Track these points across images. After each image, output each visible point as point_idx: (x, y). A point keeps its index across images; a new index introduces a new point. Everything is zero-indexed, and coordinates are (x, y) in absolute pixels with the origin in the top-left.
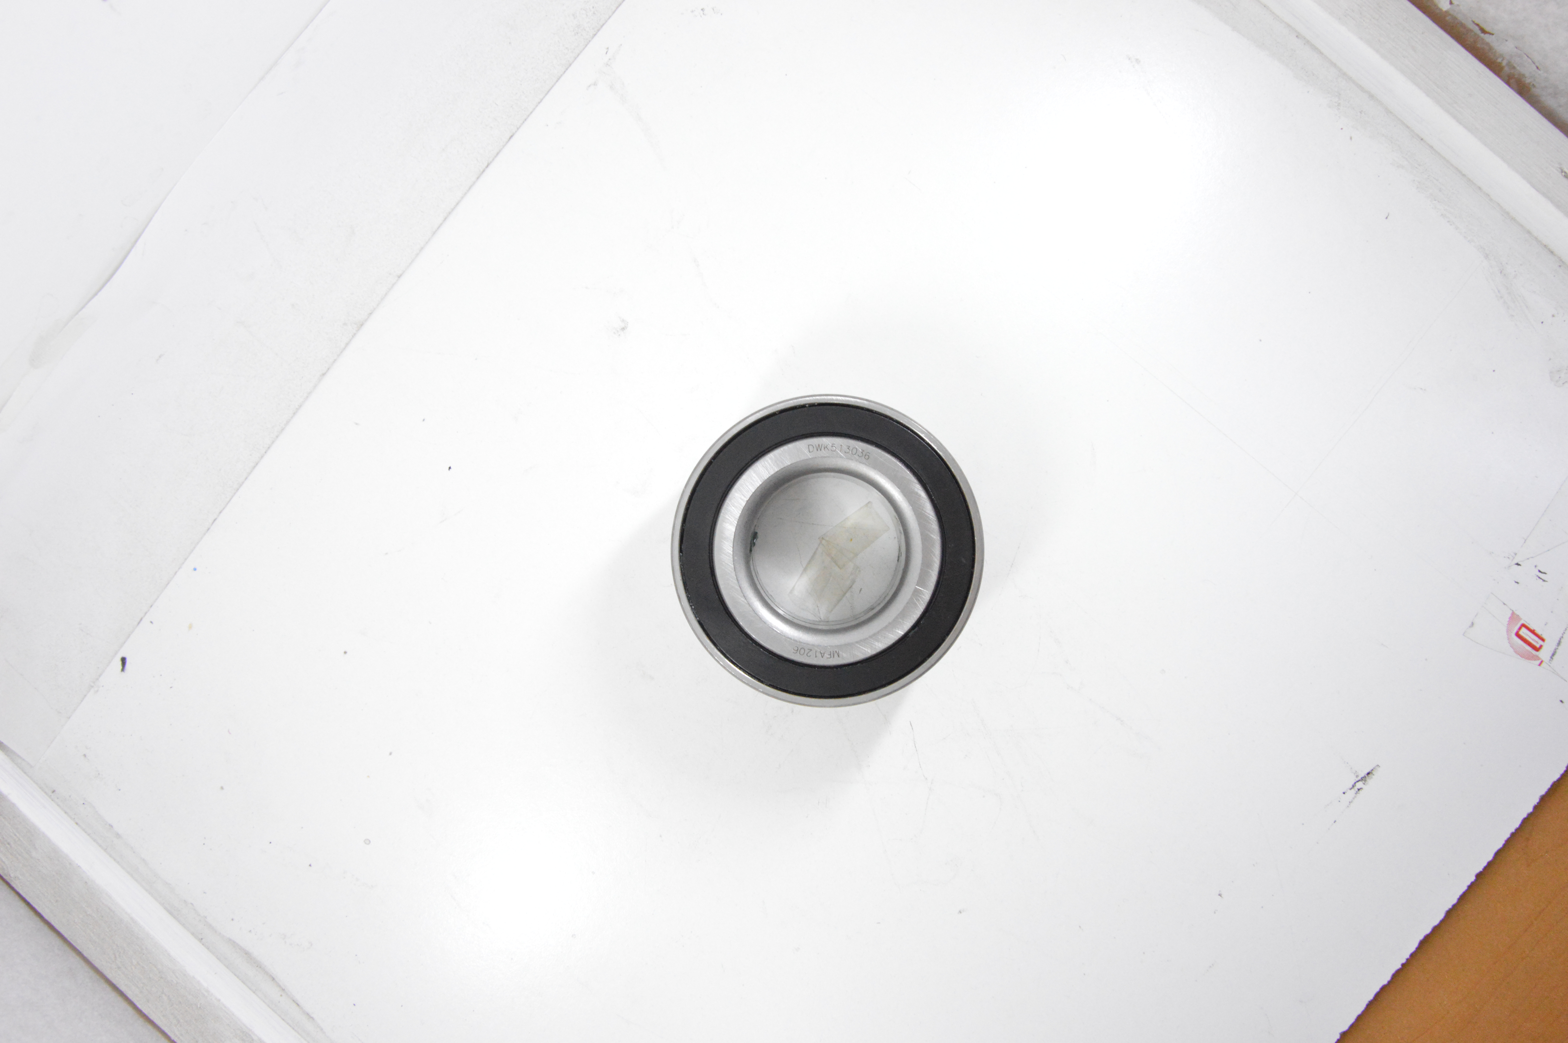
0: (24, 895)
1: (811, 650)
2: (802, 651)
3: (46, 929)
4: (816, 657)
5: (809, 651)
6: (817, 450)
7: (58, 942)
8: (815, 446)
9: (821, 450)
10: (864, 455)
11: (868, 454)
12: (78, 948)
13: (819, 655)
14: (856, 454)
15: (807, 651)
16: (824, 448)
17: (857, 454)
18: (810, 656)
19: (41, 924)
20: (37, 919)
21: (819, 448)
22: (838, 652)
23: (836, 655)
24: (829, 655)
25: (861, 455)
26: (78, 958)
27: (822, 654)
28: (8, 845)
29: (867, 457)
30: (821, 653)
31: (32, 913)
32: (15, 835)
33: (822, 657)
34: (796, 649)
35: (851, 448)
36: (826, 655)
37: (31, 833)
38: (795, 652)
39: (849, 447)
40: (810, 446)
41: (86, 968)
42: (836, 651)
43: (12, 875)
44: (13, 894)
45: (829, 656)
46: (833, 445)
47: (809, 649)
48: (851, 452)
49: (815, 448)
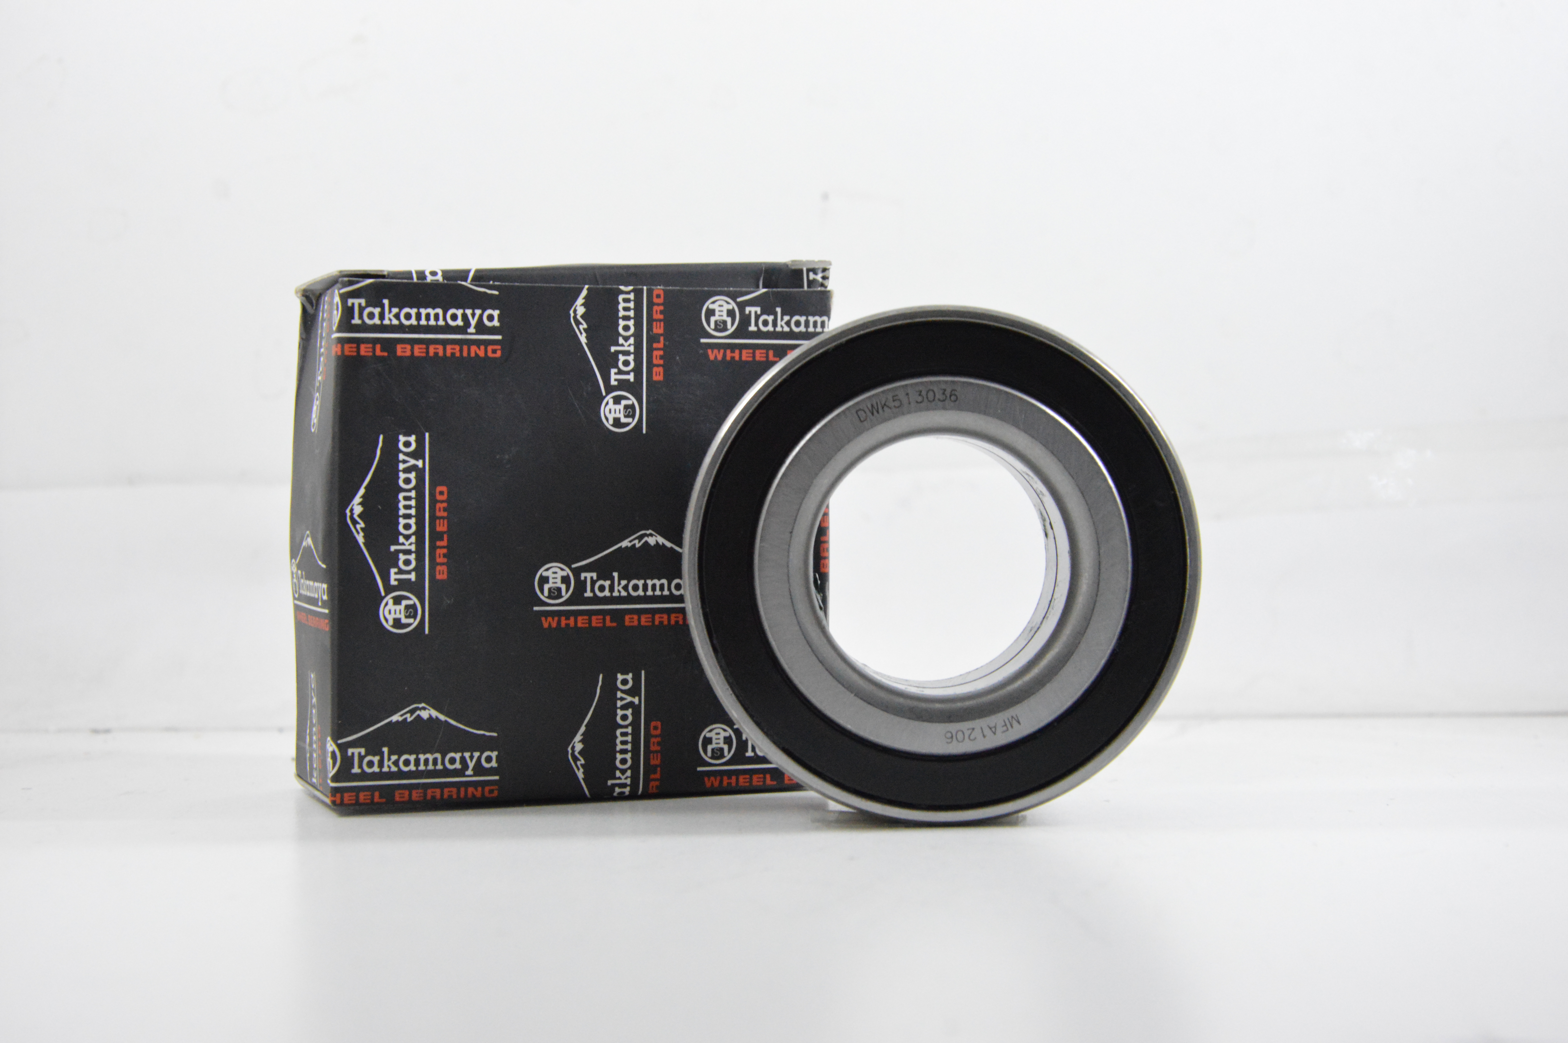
1: (973, 729)
2: (960, 736)
4: (984, 736)
5: (970, 731)
6: (873, 414)
8: (866, 409)
9: (878, 412)
10: (948, 396)
11: (952, 391)
13: (987, 732)
14: (934, 400)
15: (967, 733)
16: (883, 408)
17: (936, 399)
21: (874, 409)
22: (1015, 716)
23: (1015, 723)
24: (1003, 727)
25: (943, 397)
27: (993, 729)
29: (953, 398)
30: (991, 728)
33: (995, 733)
34: (949, 735)
35: (924, 393)
36: (999, 730)
38: (949, 740)
39: (921, 392)
40: (859, 413)
42: (1012, 717)
45: (1005, 728)
46: (895, 398)
47: (968, 729)
48: (925, 400)
49: (870, 414)
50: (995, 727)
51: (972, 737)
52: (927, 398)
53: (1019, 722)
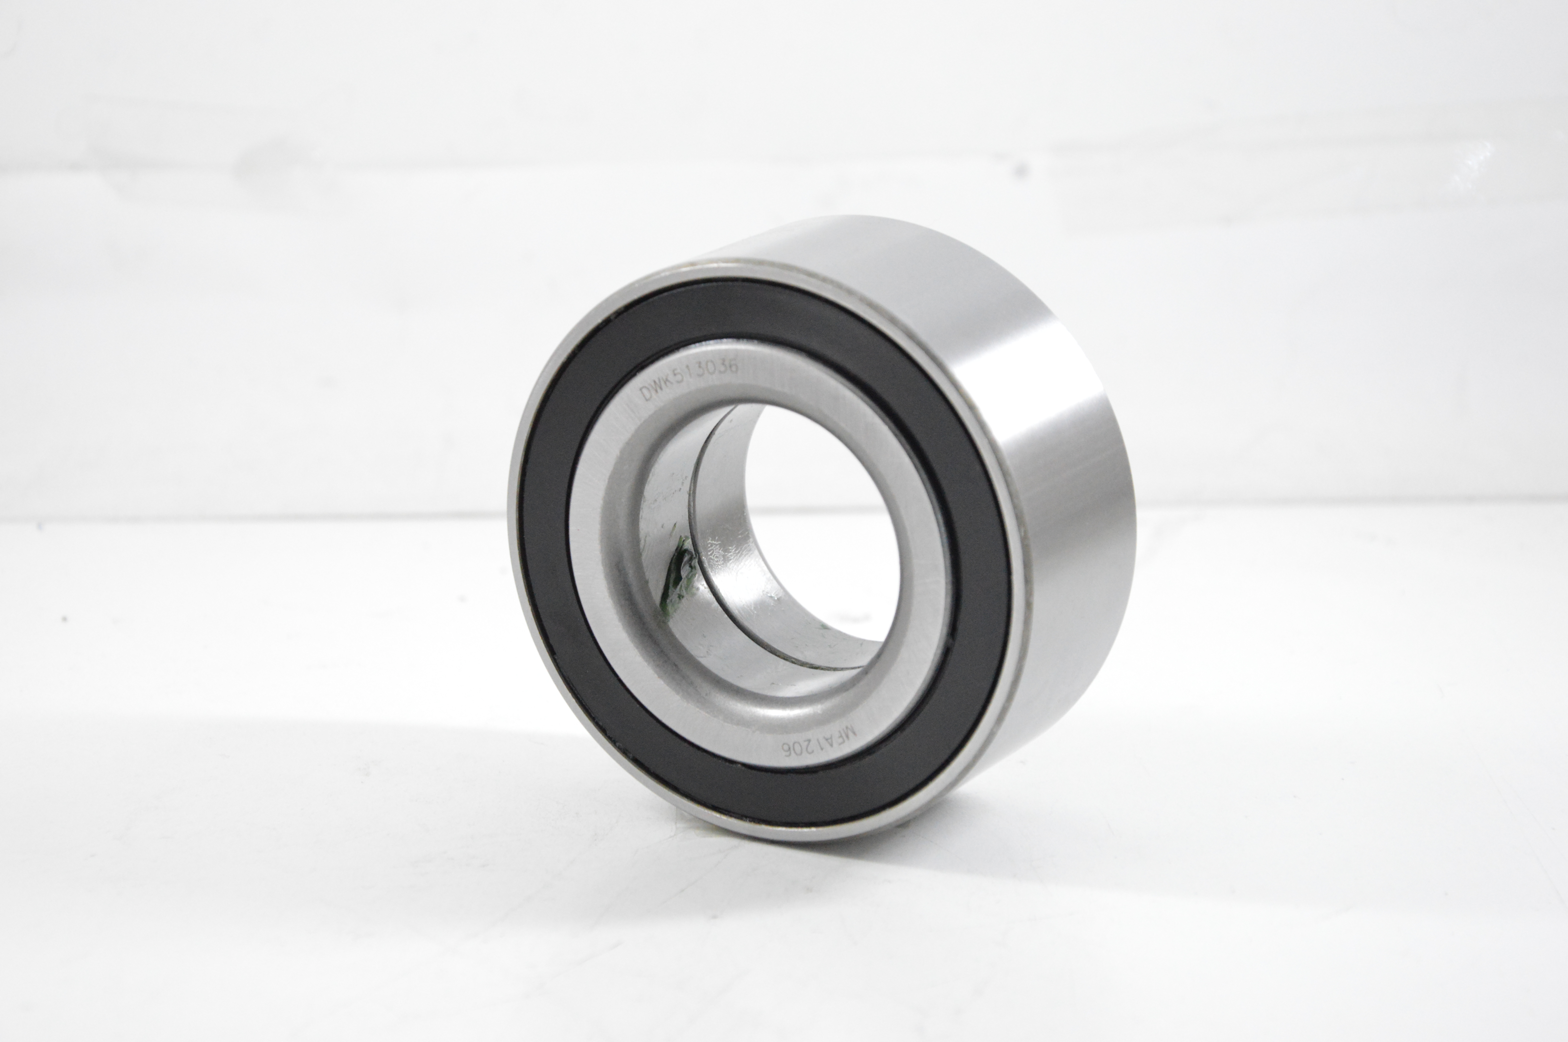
2: (797, 748)
4: (823, 748)
5: (806, 743)
6: (656, 391)
9: (661, 388)
13: (823, 743)
15: (804, 744)
16: (665, 383)
22: (849, 726)
23: (851, 734)
24: (839, 738)
27: (830, 741)
30: (827, 740)
33: (831, 745)
34: (786, 747)
36: (834, 741)
38: (788, 753)
42: (847, 728)
45: (841, 740)
47: (805, 741)
48: (706, 372)
49: (653, 391)
50: (831, 738)
51: (810, 750)
52: (708, 370)
53: (854, 733)
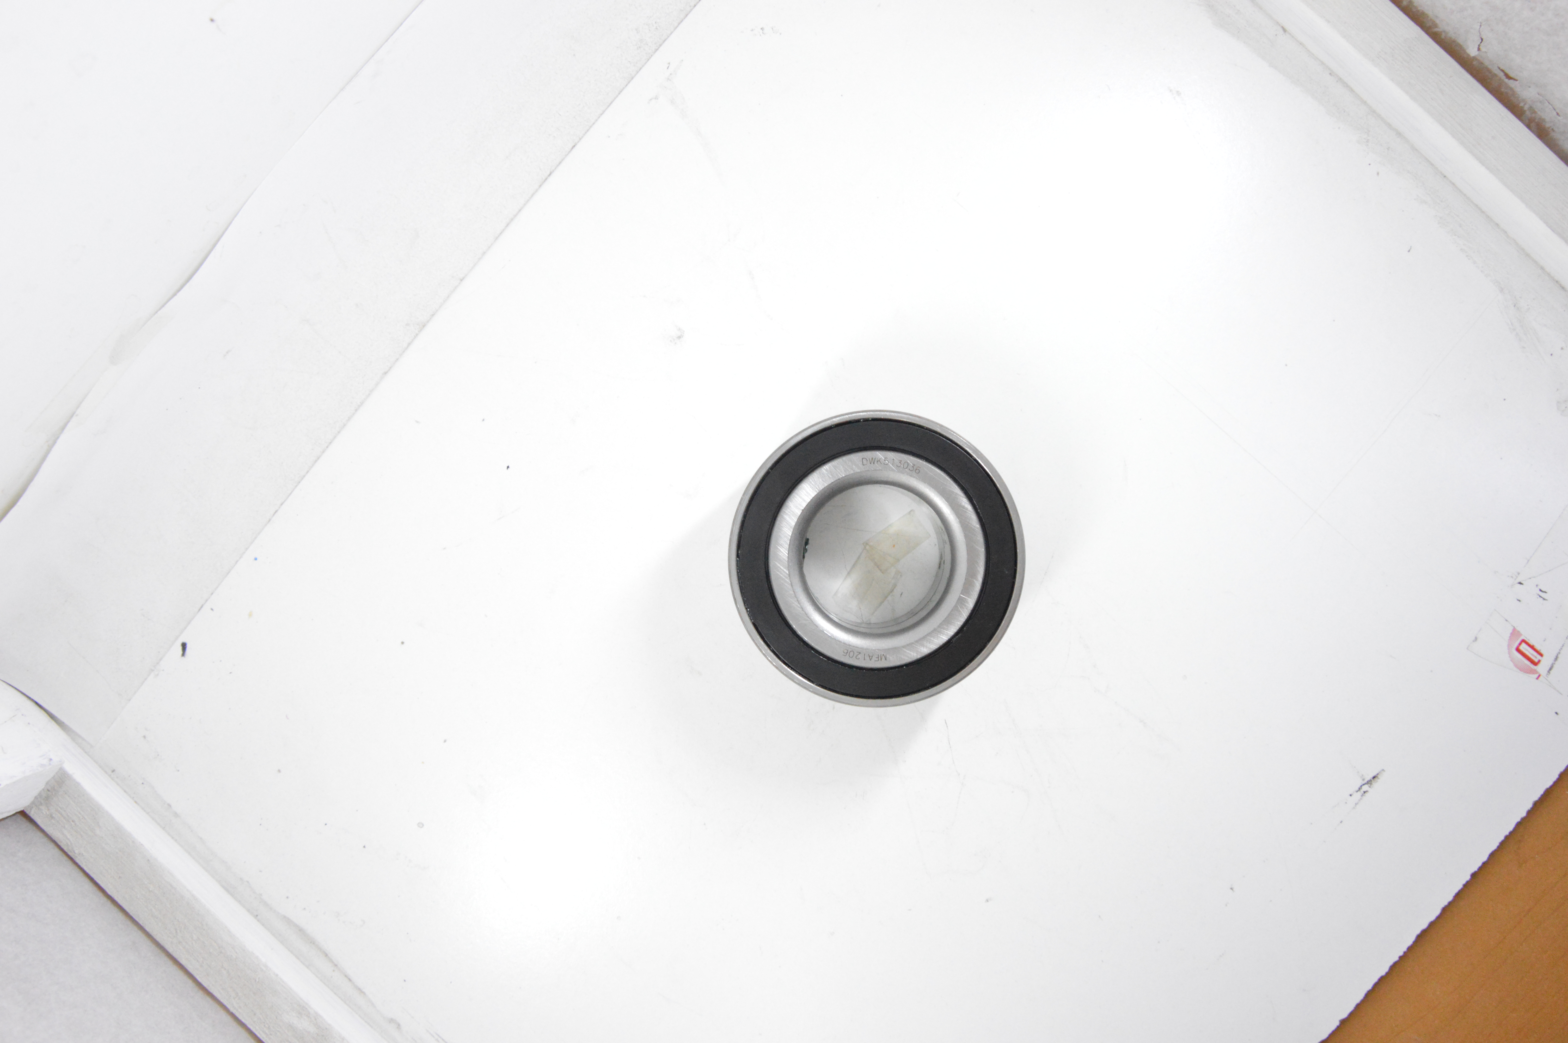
0: (88, 871)
1: (860, 653)
2: (852, 654)
3: (109, 904)
4: (864, 659)
5: (858, 654)
6: (871, 463)
7: (120, 916)
8: (868, 459)
9: (874, 463)
10: (915, 469)
11: (918, 468)
12: (141, 923)
13: (868, 658)
14: (907, 468)
15: (856, 654)
16: (877, 461)
18: (859, 658)
19: (104, 899)
20: (100, 894)
21: (873, 461)
22: (885, 655)
23: (883, 658)
25: (911, 469)
26: (140, 933)
27: (871, 657)
28: (73, 823)
29: (917, 471)
30: (869, 656)
31: (95, 889)
32: (80, 813)
33: (871, 660)
34: (846, 652)
35: (903, 462)
36: (874, 658)
37: (95, 811)
38: (845, 654)
39: (901, 461)
40: (863, 459)
41: (148, 942)
42: (884, 655)
43: (77, 852)
44: (78, 870)
45: (877, 659)
46: (886, 459)
47: (858, 652)
48: (902, 466)
49: (868, 462)
53: (886, 659)
